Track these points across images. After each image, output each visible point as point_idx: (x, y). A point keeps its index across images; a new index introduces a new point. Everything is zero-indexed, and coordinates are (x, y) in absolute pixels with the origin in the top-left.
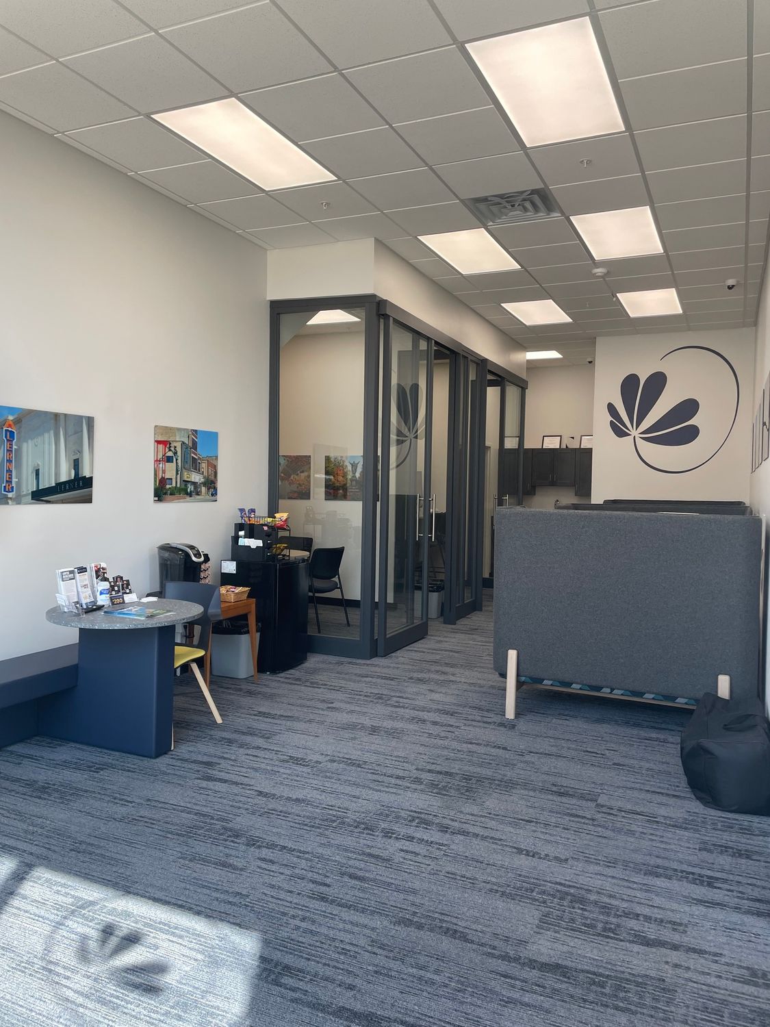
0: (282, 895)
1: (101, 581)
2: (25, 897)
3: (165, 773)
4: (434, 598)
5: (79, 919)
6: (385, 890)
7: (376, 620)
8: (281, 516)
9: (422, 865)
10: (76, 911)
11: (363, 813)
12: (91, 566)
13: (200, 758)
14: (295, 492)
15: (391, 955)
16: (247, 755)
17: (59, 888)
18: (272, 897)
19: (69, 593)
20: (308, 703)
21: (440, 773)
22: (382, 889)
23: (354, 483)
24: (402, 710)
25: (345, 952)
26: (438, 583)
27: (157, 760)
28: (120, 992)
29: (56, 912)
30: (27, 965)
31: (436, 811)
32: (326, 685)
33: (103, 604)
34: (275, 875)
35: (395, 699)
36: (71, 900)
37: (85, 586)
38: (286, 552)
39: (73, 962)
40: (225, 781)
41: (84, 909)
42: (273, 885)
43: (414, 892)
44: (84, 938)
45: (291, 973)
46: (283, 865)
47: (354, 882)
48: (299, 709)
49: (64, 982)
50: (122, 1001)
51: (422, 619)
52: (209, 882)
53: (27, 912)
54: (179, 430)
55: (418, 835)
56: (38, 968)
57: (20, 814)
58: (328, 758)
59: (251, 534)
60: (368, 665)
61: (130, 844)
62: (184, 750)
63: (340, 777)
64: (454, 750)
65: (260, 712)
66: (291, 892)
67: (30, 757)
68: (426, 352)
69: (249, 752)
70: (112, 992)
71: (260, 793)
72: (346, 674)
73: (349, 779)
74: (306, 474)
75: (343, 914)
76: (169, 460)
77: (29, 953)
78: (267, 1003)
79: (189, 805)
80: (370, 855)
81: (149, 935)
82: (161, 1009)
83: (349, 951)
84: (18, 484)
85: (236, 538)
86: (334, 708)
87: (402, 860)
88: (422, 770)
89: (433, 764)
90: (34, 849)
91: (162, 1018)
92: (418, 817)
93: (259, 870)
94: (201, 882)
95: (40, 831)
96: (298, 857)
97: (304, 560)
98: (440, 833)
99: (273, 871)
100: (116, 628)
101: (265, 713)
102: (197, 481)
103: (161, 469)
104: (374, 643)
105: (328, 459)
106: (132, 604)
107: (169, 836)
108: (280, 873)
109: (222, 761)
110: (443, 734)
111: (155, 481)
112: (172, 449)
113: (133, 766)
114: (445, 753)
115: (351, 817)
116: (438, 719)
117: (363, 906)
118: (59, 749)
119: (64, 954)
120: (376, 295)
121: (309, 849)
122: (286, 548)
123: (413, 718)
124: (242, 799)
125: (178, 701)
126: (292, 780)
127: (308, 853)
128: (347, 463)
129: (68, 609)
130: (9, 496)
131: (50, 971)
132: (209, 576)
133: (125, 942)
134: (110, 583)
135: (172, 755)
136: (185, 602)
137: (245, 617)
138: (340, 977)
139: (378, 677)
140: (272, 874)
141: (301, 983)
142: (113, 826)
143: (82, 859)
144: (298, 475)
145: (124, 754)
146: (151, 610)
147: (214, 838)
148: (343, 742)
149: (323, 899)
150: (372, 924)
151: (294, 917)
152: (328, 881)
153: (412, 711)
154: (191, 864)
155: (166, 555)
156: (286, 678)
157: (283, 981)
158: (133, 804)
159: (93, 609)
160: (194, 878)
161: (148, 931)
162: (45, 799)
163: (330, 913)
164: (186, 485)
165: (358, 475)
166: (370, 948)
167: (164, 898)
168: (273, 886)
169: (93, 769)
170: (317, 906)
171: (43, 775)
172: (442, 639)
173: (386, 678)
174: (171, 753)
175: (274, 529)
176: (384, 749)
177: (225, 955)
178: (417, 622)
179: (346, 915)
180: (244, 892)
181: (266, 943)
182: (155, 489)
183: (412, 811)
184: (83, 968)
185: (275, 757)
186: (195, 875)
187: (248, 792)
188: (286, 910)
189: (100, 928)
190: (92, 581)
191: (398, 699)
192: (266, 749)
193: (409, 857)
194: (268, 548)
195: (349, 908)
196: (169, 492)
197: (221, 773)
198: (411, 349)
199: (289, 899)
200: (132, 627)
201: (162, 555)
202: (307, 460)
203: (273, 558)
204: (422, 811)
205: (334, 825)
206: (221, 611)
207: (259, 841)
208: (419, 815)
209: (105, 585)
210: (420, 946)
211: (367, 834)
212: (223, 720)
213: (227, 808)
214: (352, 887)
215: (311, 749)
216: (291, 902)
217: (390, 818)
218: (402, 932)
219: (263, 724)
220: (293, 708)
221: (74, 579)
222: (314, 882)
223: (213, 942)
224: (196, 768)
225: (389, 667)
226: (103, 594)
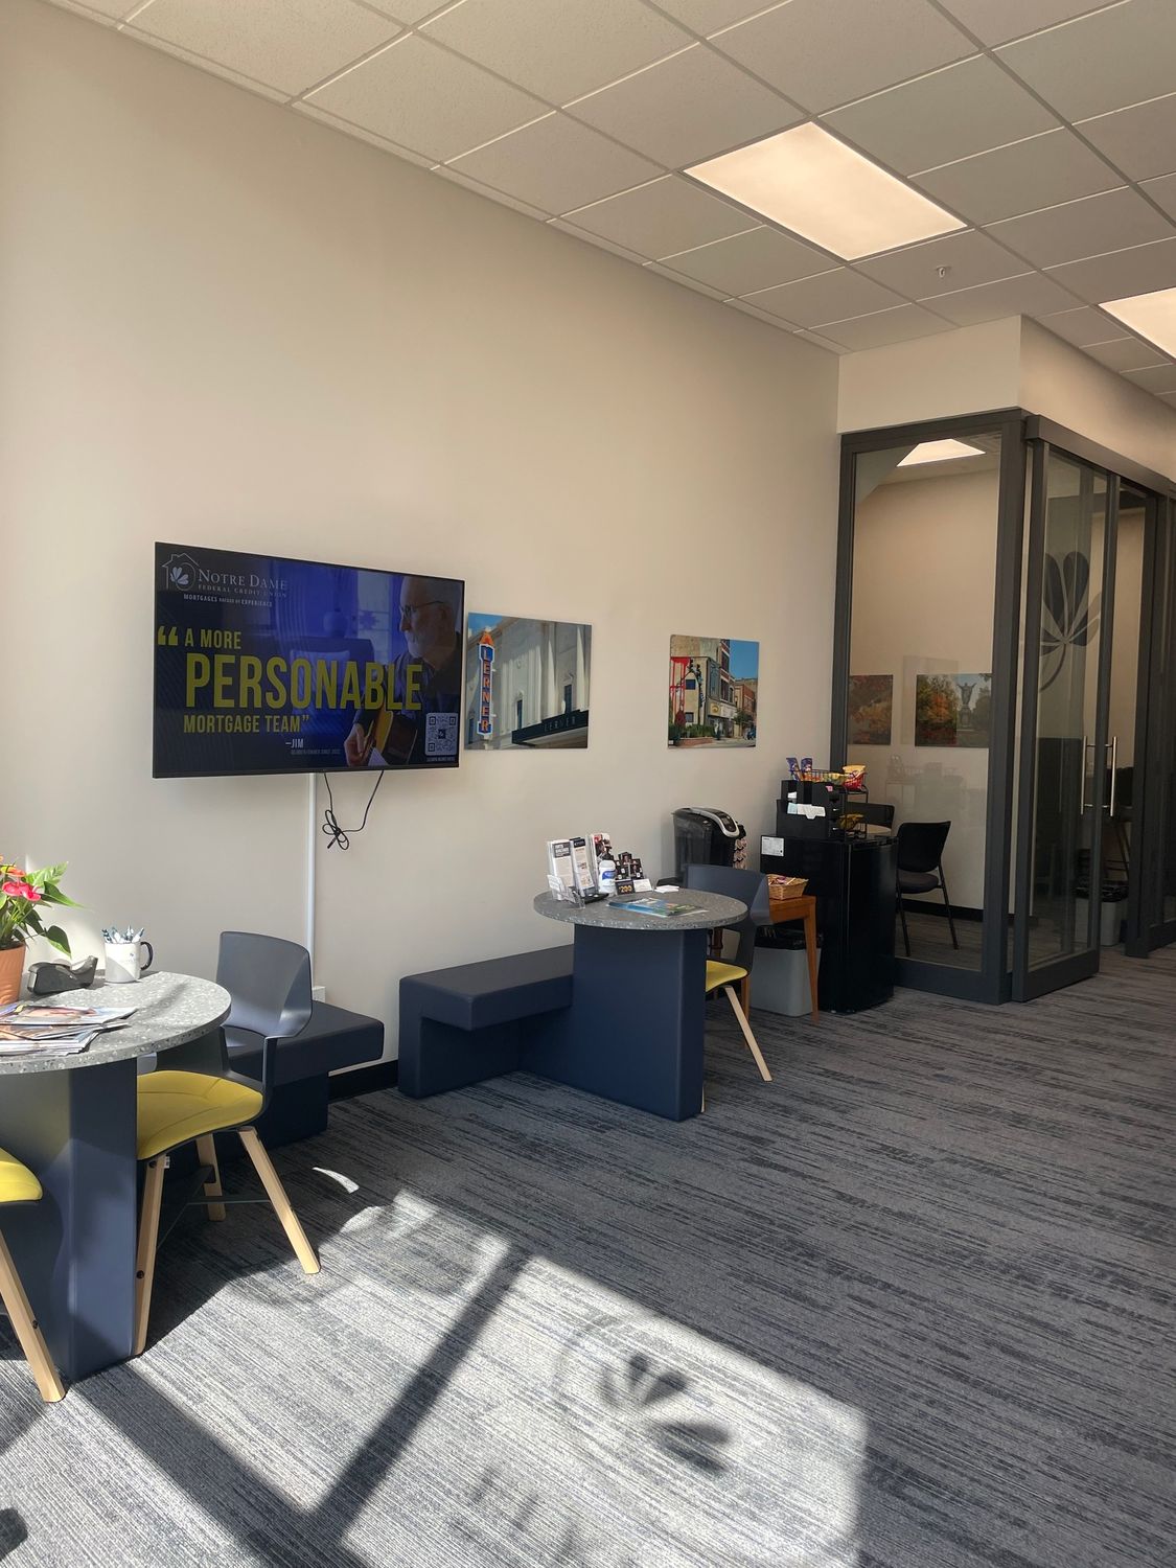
0: (893, 1359)
1: (604, 859)
2: (523, 1297)
3: (695, 1145)
4: (1109, 909)
5: (597, 1341)
6: (1065, 1381)
7: (1010, 944)
8: (853, 770)
9: (1126, 1352)
10: (593, 1327)
11: (1013, 1250)
12: (590, 838)
13: (744, 1130)
14: (867, 733)
15: (1083, 1484)
16: (814, 1133)
17: (567, 1291)
18: (877, 1358)
19: (563, 875)
20: (903, 1065)
21: (1140, 1203)
22: (1059, 1379)
23: (965, 718)
24: (1065, 1093)
25: (1003, 1466)
26: (1116, 887)
27: (683, 1125)
28: (664, 1459)
29: (566, 1324)
30: (534, 1396)
31: (1143, 1266)
32: (927, 1039)
33: (607, 892)
34: (878, 1325)
35: (1048, 1072)
36: (585, 1311)
37: (583, 866)
38: (860, 827)
39: (595, 1402)
40: (785, 1170)
41: (603, 1326)
42: (876, 1341)
43: (1115, 1392)
44: (607, 1370)
45: (919, 1482)
46: (889, 1312)
47: (1008, 1359)
48: (888, 1072)
49: (585, 1428)
50: (667, 1473)
51: (1089, 945)
52: (776, 1319)
53: (527, 1317)
54: (705, 640)
55: (1114, 1302)
56: (548, 1402)
57: (506, 1177)
58: (944, 1155)
59: (805, 799)
60: (996, 1013)
61: (657, 1242)
62: (718, 1114)
63: (969, 1188)
64: (1166, 1169)
65: (827, 1071)
66: (906, 1357)
67: (513, 1100)
68: (1105, 498)
69: (817, 1130)
70: (652, 1456)
71: (841, 1196)
72: (960, 1025)
73: (984, 1193)
74: (884, 704)
75: (995, 1407)
76: (690, 685)
77: (535, 1377)
78: (885, 1521)
79: (735, 1198)
80: (1032, 1320)
81: (697, 1382)
82: (724, 1496)
83: (1012, 1466)
84: (496, 720)
85: (783, 803)
86: (947, 1077)
87: (1089, 1338)
88: (1110, 1195)
89: (1130, 1187)
90: (529, 1230)
91: (727, 1511)
92: (1111, 1273)
93: (851, 1314)
94: (764, 1317)
95: (535, 1205)
96: (912, 1304)
97: (889, 841)
98: (1153, 1304)
99: (874, 1320)
100: (628, 928)
101: (834, 1073)
102: (727, 716)
103: (678, 698)
104: (1007, 980)
105: (921, 680)
106: (644, 894)
107: (712, 1239)
108: (886, 1324)
109: (778, 1139)
110: (1143, 1140)
111: (670, 716)
112: (695, 669)
113: (649, 1129)
114: (1151, 1171)
115: (992, 1254)
116: (1130, 1114)
117: (1030, 1401)
118: (548, 1092)
119: (583, 1389)
120: (1021, 409)
121: (929, 1295)
122: (860, 820)
123: (1086, 1109)
124: (813, 1200)
125: (709, 1042)
126: (889, 1182)
127: (927, 1300)
128: (953, 686)
129: (563, 896)
130: (486, 738)
131: (565, 1409)
132: (744, 860)
133: (664, 1386)
134: (615, 862)
135: (703, 1120)
136: (718, 896)
137: (799, 924)
138: (1000, 1504)
139: (1017, 1035)
140: (872, 1323)
141: (936, 1501)
142: (632, 1212)
143: (594, 1254)
144: (870, 706)
145: (636, 1111)
146: (674, 905)
147: (777, 1254)
148: (967, 1134)
149: (960, 1376)
150: (1047, 1431)
151: (915, 1396)
152: (965, 1350)
153: (1082, 1096)
154: (747, 1287)
155: (686, 824)
156: (862, 1022)
157: (906, 1491)
158: (656, 1185)
159: (594, 898)
160: (755, 1309)
161: (695, 1376)
162: (538, 1160)
163: (974, 1402)
164: (712, 722)
165: (972, 705)
166: (1046, 1468)
167: (713, 1330)
168: (877, 1343)
169: (595, 1126)
170: (951, 1387)
171: (532, 1127)
172: (1125, 981)
173: (1031, 1038)
174: (700, 1116)
175: (842, 789)
176: (1040, 1153)
177: (812, 1434)
178: (1079, 951)
179: (1000, 1408)
180: (833, 1343)
181: (874, 1428)
182: (669, 727)
183: (1098, 1260)
184: (609, 1414)
185: (858, 1142)
186: (755, 1304)
187: (823, 1191)
188: (901, 1383)
189: (628, 1358)
190: (591, 859)
191: (1055, 1074)
192: (842, 1128)
193: (1102, 1335)
194: (834, 820)
195: (1005, 1399)
196: (689, 732)
197: (777, 1157)
198: (1078, 493)
199: (904, 1366)
200: (649, 927)
201: (680, 825)
202: (886, 681)
203: (842, 832)
204: (1118, 1263)
205: (966, 1262)
206: (766, 912)
207: (846, 1269)
208: (1114, 1269)
209: (608, 866)
210: (1133, 1480)
211: (1025, 1286)
212: (772, 1076)
213: (792, 1210)
214: (1007, 1367)
215: (916, 1138)
216: (908, 1372)
217: (1062, 1267)
218: (1100, 1452)
219: (834, 1090)
220: (877, 1069)
221: (569, 854)
222: (943, 1348)
223: (793, 1411)
224: (739, 1142)
225: (1031, 1020)
226: (607, 877)
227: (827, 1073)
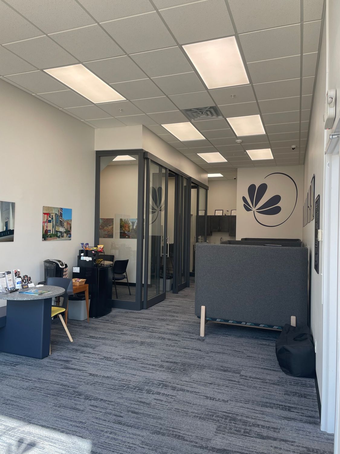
0: (101, 422)
1: (18, 277)
3: (46, 366)
4: (169, 282)
5: (7, 436)
6: (148, 418)
7: (143, 292)
8: (100, 246)
9: (164, 406)
10: (6, 432)
11: (138, 382)
12: (13, 271)
13: (63, 358)
14: (106, 235)
15: (151, 448)
16: (85, 356)
18: (96, 423)
19: (3, 284)
20: (112, 331)
21: (171, 362)
22: (146, 418)
23: (133, 231)
24: (155, 334)
25: (130, 448)
26: (170, 275)
27: (43, 360)
31: (170, 380)
32: (120, 323)
33: (18, 288)
34: (98, 413)
35: (151, 328)
36: (4, 427)
37: (10, 280)
38: (102, 263)
40: (74, 369)
41: (10, 431)
43: (161, 418)
44: (10, 445)
46: (101, 408)
47: (134, 415)
48: (108, 334)
51: (163, 292)
52: (67, 417)
54: (54, 208)
55: (162, 392)
58: (122, 357)
59: (86, 255)
60: (139, 313)
61: (30, 400)
62: (55, 355)
63: (127, 366)
64: (178, 352)
65: (90, 336)
66: (105, 420)
68: (165, 174)
69: (86, 355)
71: (91, 374)
72: (129, 317)
73: (131, 366)
74: (111, 227)
76: (50, 221)
79: (58, 381)
80: (141, 402)
81: (40, 443)
83: (132, 447)
85: (80, 257)
86: (124, 333)
87: (155, 404)
88: (164, 361)
89: (168, 358)
93: (90, 411)
94: (63, 417)
96: (108, 404)
97: (110, 266)
98: (172, 391)
99: (97, 411)
100: (24, 300)
101: (92, 337)
102: (62, 231)
103: (46, 226)
104: (142, 303)
105: (121, 220)
106: (32, 288)
107: (49, 396)
108: (100, 412)
109: (73, 360)
110: (173, 344)
111: (43, 231)
112: (51, 217)
113: (31, 363)
114: (174, 353)
115: (132, 384)
116: (170, 337)
117: (138, 426)
120: (143, 149)
121: (113, 400)
122: (102, 260)
123: (160, 337)
124: (82, 377)
125: (53, 332)
126: (105, 368)
127: (113, 402)
128: (130, 222)
129: (2, 291)
132: (67, 275)
133: (29, 446)
134: (22, 278)
135: (50, 357)
136: (56, 287)
137: (83, 293)
139: (144, 318)
140: (96, 412)
142: (22, 392)
143: (8, 408)
144: (107, 227)
145: (27, 357)
146: (41, 291)
147: (70, 396)
148: (128, 349)
149: (120, 423)
150: (142, 434)
151: (106, 432)
152: (122, 415)
153: (159, 334)
154: (59, 409)
155: (48, 265)
156: (102, 320)
158: (32, 381)
159: (13, 291)
160: (61, 415)
161: (40, 441)
163: (123, 430)
164: (57, 233)
165: (135, 227)
166: (141, 445)
167: (46, 425)
168: (97, 418)
169: (12, 365)
170: (117, 427)
172: (172, 300)
173: (147, 319)
174: (49, 356)
175: (97, 252)
176: (147, 352)
177: (75, 451)
178: (161, 293)
179: (130, 430)
180: (84, 421)
181: (94, 444)
183: (159, 381)
185: (97, 357)
186: (61, 414)
187: (85, 374)
188: (103, 429)
189: (17, 440)
190: (13, 278)
191: (153, 329)
192: (93, 353)
193: (158, 402)
194: (95, 261)
195: (132, 427)
196: (49, 236)
197: (72, 365)
198: (158, 172)
199: (104, 424)
200: (32, 299)
201: (46, 265)
202: (112, 220)
203: (97, 265)
204: (164, 380)
205: (124, 388)
206: (72, 290)
207: (90, 397)
208: (163, 383)
209: (19, 280)
210: (164, 444)
211: (140, 392)
212: (73, 340)
213: (75, 382)
214: (133, 417)
215: (114, 353)
216: (105, 425)
217: (150, 384)
218: (156, 437)
219: (91, 342)
220: (105, 334)
221: (5, 277)
222: (115, 415)
223: (70, 445)
224: (61, 363)
225: (148, 314)
226: (18, 283)
227: (91, 337)
